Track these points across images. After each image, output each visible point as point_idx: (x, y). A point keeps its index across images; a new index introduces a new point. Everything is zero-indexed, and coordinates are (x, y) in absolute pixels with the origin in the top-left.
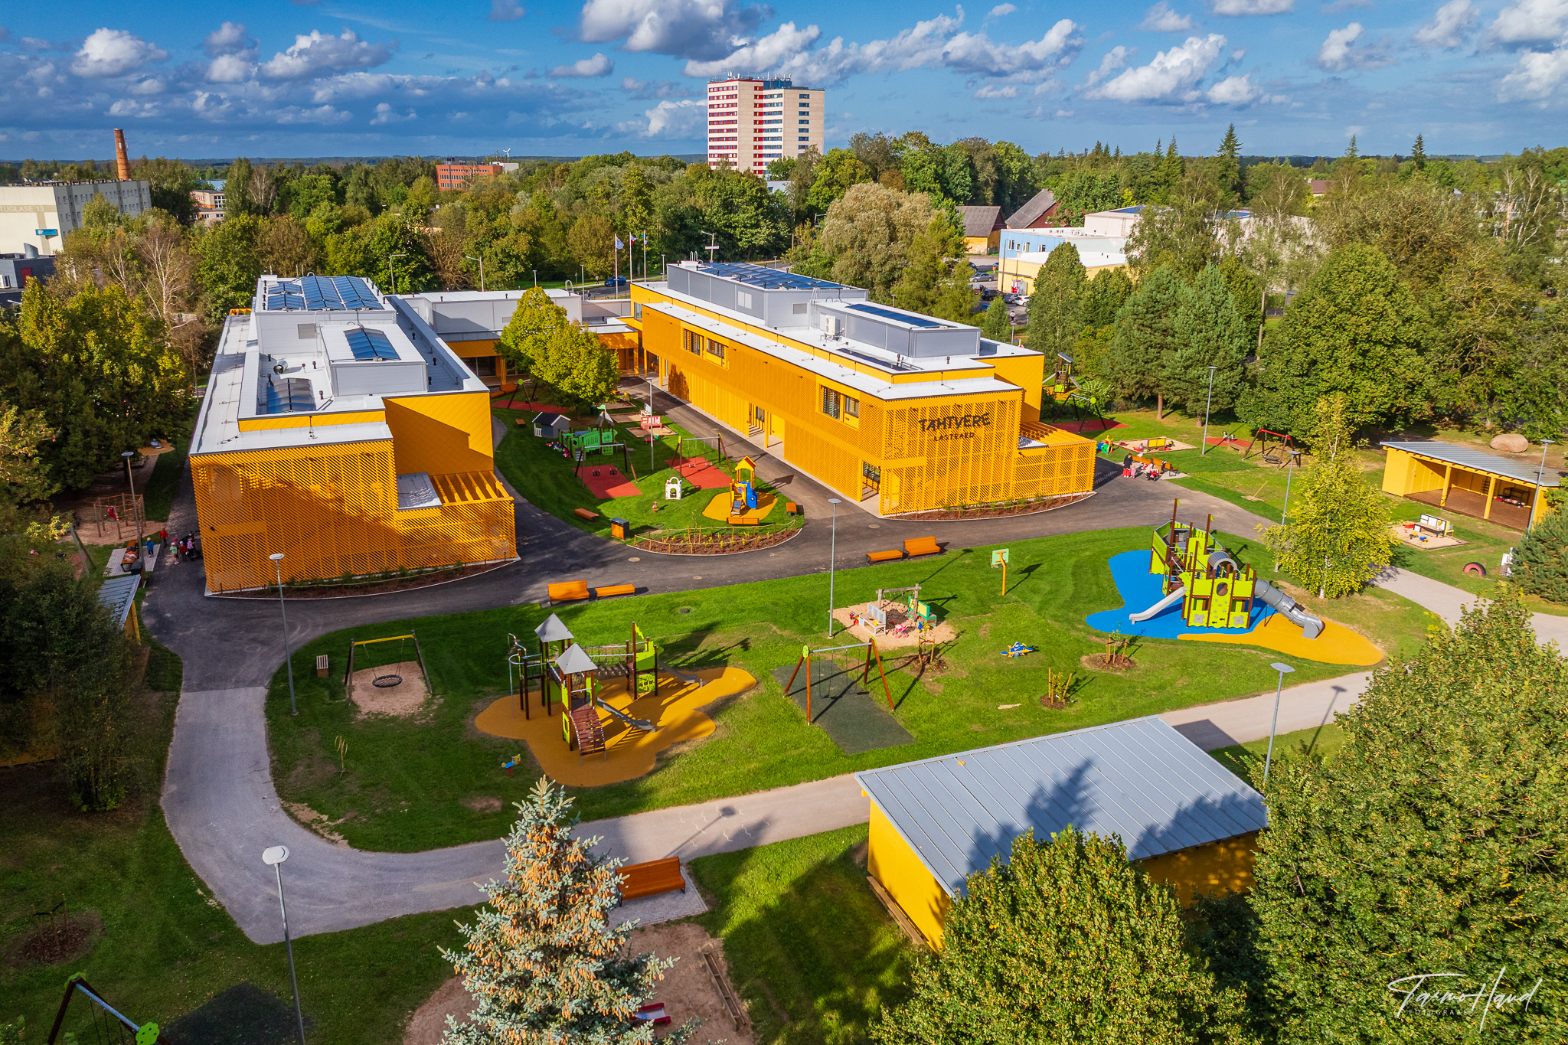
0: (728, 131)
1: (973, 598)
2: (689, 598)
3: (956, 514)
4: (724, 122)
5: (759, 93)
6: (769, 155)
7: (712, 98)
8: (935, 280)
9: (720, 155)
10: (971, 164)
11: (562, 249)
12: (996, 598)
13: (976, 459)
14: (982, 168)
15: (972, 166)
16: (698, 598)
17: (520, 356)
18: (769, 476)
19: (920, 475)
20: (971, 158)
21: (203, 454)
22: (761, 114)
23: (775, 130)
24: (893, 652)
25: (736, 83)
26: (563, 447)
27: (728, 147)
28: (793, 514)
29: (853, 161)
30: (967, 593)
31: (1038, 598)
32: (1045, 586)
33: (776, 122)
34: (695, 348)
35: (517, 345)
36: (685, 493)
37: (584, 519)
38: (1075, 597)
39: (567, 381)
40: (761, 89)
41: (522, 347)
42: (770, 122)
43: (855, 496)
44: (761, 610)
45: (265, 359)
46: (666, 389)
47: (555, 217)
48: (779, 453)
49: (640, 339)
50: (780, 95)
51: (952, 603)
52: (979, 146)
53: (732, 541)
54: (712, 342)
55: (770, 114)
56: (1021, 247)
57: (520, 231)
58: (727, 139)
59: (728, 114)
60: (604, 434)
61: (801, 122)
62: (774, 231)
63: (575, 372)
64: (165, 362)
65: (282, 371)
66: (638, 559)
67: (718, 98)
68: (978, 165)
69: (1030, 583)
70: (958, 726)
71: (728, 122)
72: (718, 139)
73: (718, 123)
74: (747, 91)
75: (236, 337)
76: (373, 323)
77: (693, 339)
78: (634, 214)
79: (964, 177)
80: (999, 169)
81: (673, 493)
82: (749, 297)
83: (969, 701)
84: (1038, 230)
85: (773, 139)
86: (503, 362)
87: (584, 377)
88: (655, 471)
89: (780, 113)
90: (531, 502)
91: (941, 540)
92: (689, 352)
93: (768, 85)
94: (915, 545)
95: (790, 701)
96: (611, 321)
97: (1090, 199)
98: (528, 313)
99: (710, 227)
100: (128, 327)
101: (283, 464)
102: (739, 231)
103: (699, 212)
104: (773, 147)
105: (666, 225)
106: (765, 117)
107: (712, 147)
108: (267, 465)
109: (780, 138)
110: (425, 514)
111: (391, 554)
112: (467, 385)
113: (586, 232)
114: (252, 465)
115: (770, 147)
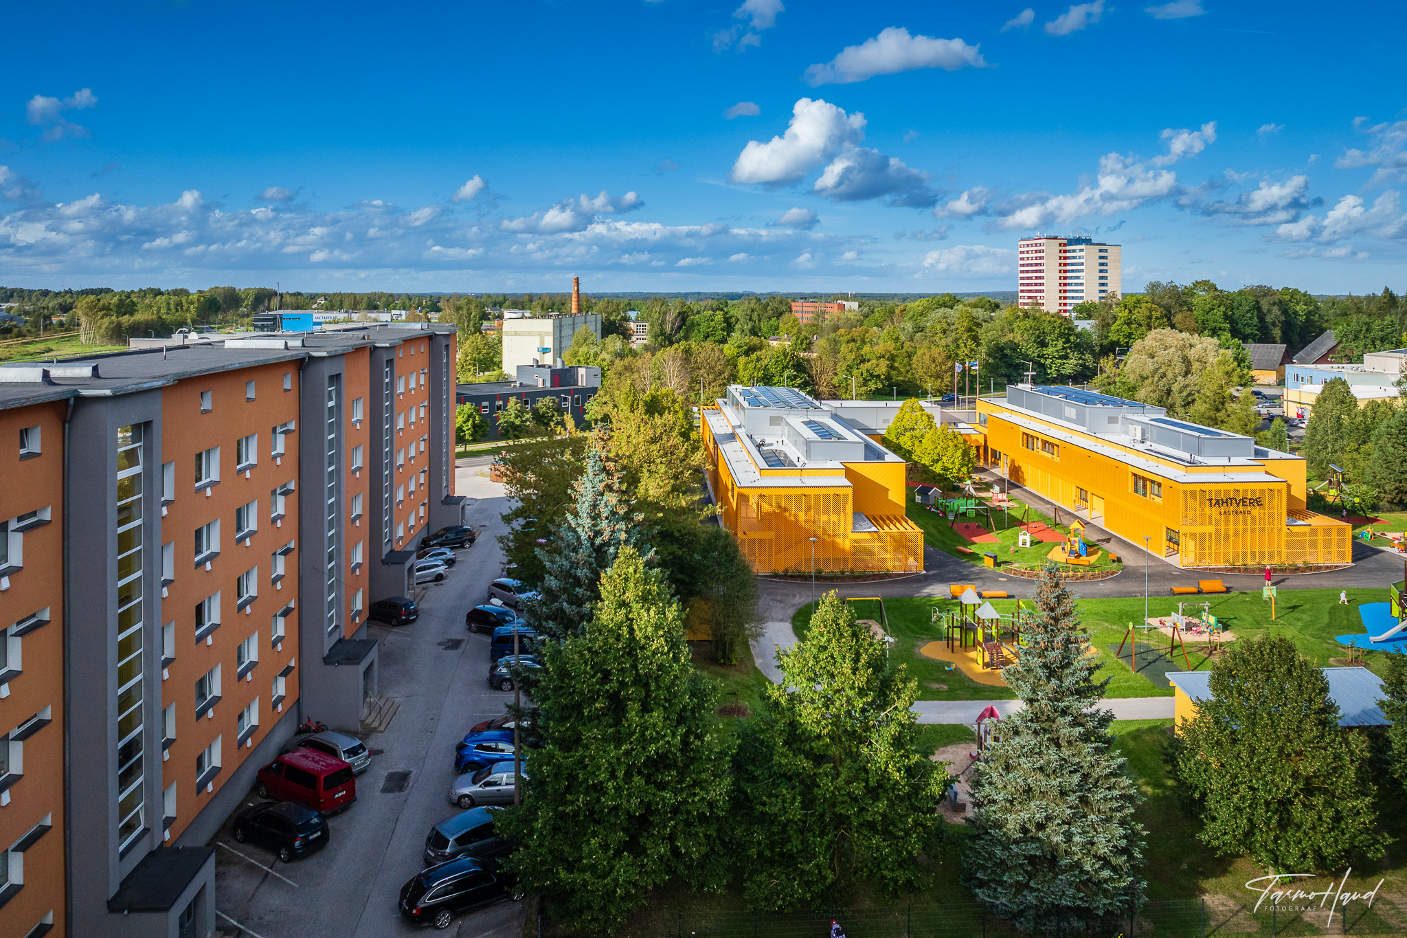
0: (1036, 278)
1: (1250, 619)
3: (1239, 570)
4: (1032, 271)
5: (1063, 248)
6: (1073, 298)
7: (1022, 252)
8: (1223, 404)
9: (1030, 298)
10: (1257, 307)
11: (908, 371)
12: (1268, 621)
13: (1253, 530)
14: (1269, 311)
15: (1259, 309)
18: (1094, 537)
19: (1210, 540)
20: (1258, 302)
21: (744, 487)
22: (1065, 265)
23: (1078, 278)
24: (1191, 643)
25: (1044, 241)
26: (938, 509)
27: (1036, 291)
28: (1114, 561)
29: (1149, 305)
30: (1246, 617)
31: (1300, 624)
32: (1306, 617)
33: (1078, 271)
34: (1030, 446)
35: (898, 438)
36: (1032, 543)
37: (963, 553)
38: (1329, 625)
39: (940, 464)
40: (1065, 245)
41: (902, 441)
42: (1073, 271)
43: (1161, 554)
44: (1095, 614)
45: (750, 437)
46: (1007, 477)
47: (902, 347)
48: (1100, 523)
49: (986, 441)
51: (1235, 621)
52: (1266, 292)
53: (1071, 573)
54: (1045, 442)
55: (1073, 264)
56: (1305, 380)
57: (880, 358)
58: (1036, 285)
59: (1036, 265)
60: (969, 502)
61: (1101, 271)
62: (1081, 362)
63: (945, 459)
65: (766, 445)
66: (1005, 579)
67: (1028, 252)
68: (1265, 308)
69: (1295, 615)
71: (1036, 271)
72: (1028, 285)
73: (1028, 272)
74: (1054, 247)
75: (716, 424)
76: (817, 416)
77: (1029, 439)
78: (965, 346)
79: (1251, 318)
80: (1285, 312)
81: (1024, 543)
82: (1073, 411)
84: (1319, 366)
85: (1076, 284)
87: (951, 462)
88: (1008, 528)
89: (1082, 264)
91: (1228, 585)
92: (1025, 448)
93: (1071, 242)
94: (1206, 585)
95: (1120, 661)
96: (960, 425)
97: (1369, 341)
98: (906, 417)
99: (1026, 357)
101: (788, 497)
102: (1049, 361)
103: (1017, 345)
104: (1077, 291)
105: (989, 355)
106: (1068, 268)
107: (1023, 291)
108: (779, 497)
109: (1082, 284)
110: (867, 536)
111: (846, 560)
112: (887, 458)
113: (927, 359)
114: (770, 496)
115: (1073, 291)
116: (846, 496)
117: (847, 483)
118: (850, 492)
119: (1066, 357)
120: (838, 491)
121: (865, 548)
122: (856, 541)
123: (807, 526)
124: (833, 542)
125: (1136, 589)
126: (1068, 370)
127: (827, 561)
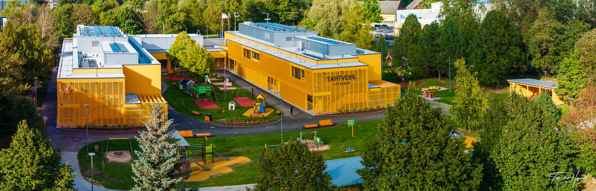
1: (341, 138)
2: (231, 139)
3: (343, 114)
11: (200, 20)
13: (351, 93)
16: (235, 139)
17: (176, 59)
19: (329, 99)
21: (61, 79)
26: (190, 92)
28: (278, 114)
34: (249, 57)
35: (175, 54)
36: (237, 108)
37: (195, 115)
39: (194, 67)
41: (177, 55)
43: (305, 108)
45: (80, 53)
46: (237, 74)
47: (198, 6)
48: (278, 96)
49: (227, 54)
51: (332, 140)
53: (252, 122)
54: (255, 54)
57: (181, 11)
60: (207, 87)
62: (296, 13)
63: (197, 64)
64: (46, 52)
65: (86, 57)
66: (214, 127)
75: (67, 47)
76: (119, 41)
77: (247, 53)
81: (232, 107)
82: (269, 34)
86: (169, 62)
87: (201, 65)
88: (226, 100)
90: (175, 109)
91: (335, 122)
94: (323, 123)
96: (215, 47)
98: (180, 41)
99: (267, 10)
100: (35, 39)
101: (87, 84)
102: (280, 13)
103: (263, 4)
105: (247, 10)
108: (81, 84)
110: (135, 106)
111: (122, 120)
112: (153, 62)
113: (211, 13)
114: (76, 84)
116: (121, 83)
117: (123, 76)
118: (123, 81)
119: (289, 10)
120: (116, 80)
121: (134, 112)
122: (128, 109)
123: (99, 101)
124: (114, 110)
126: (290, 17)
127: (110, 120)
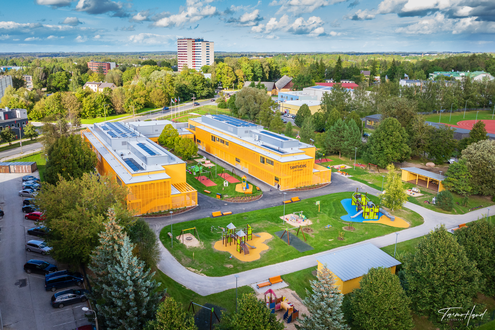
0: (184, 54)
1: (312, 213)
2: (245, 215)
3: (300, 189)
4: (183, 52)
5: (194, 43)
6: (197, 62)
9: (182, 62)
10: (262, 67)
12: (318, 213)
13: (303, 175)
18: (247, 178)
19: (290, 180)
20: (262, 65)
22: (194, 49)
23: (199, 54)
25: (187, 40)
26: (188, 171)
27: (184, 59)
28: (259, 190)
30: (310, 212)
31: (327, 212)
32: (328, 209)
33: (199, 52)
37: (208, 193)
38: (336, 212)
40: (194, 42)
42: (197, 52)
43: (272, 185)
44: (263, 217)
48: (247, 172)
49: (195, 136)
50: (200, 44)
51: (308, 214)
54: (219, 139)
55: (197, 49)
56: (285, 97)
57: (141, 97)
58: (184, 57)
59: (184, 49)
61: (207, 52)
62: (208, 91)
66: (227, 204)
67: (181, 44)
69: (324, 208)
70: (322, 245)
71: (184, 52)
72: (181, 57)
73: (181, 52)
74: (190, 43)
78: (169, 88)
79: (260, 71)
80: (270, 68)
82: (231, 129)
83: (322, 239)
85: (199, 57)
88: (217, 178)
89: (201, 49)
92: (212, 141)
93: (197, 41)
94: (293, 199)
95: (282, 240)
102: (197, 91)
103: (186, 86)
104: (199, 59)
105: (177, 90)
106: (195, 50)
107: (179, 59)
109: (201, 57)
113: (155, 94)
115: (197, 59)
119: (203, 90)
125: (271, 203)
126: (203, 94)
